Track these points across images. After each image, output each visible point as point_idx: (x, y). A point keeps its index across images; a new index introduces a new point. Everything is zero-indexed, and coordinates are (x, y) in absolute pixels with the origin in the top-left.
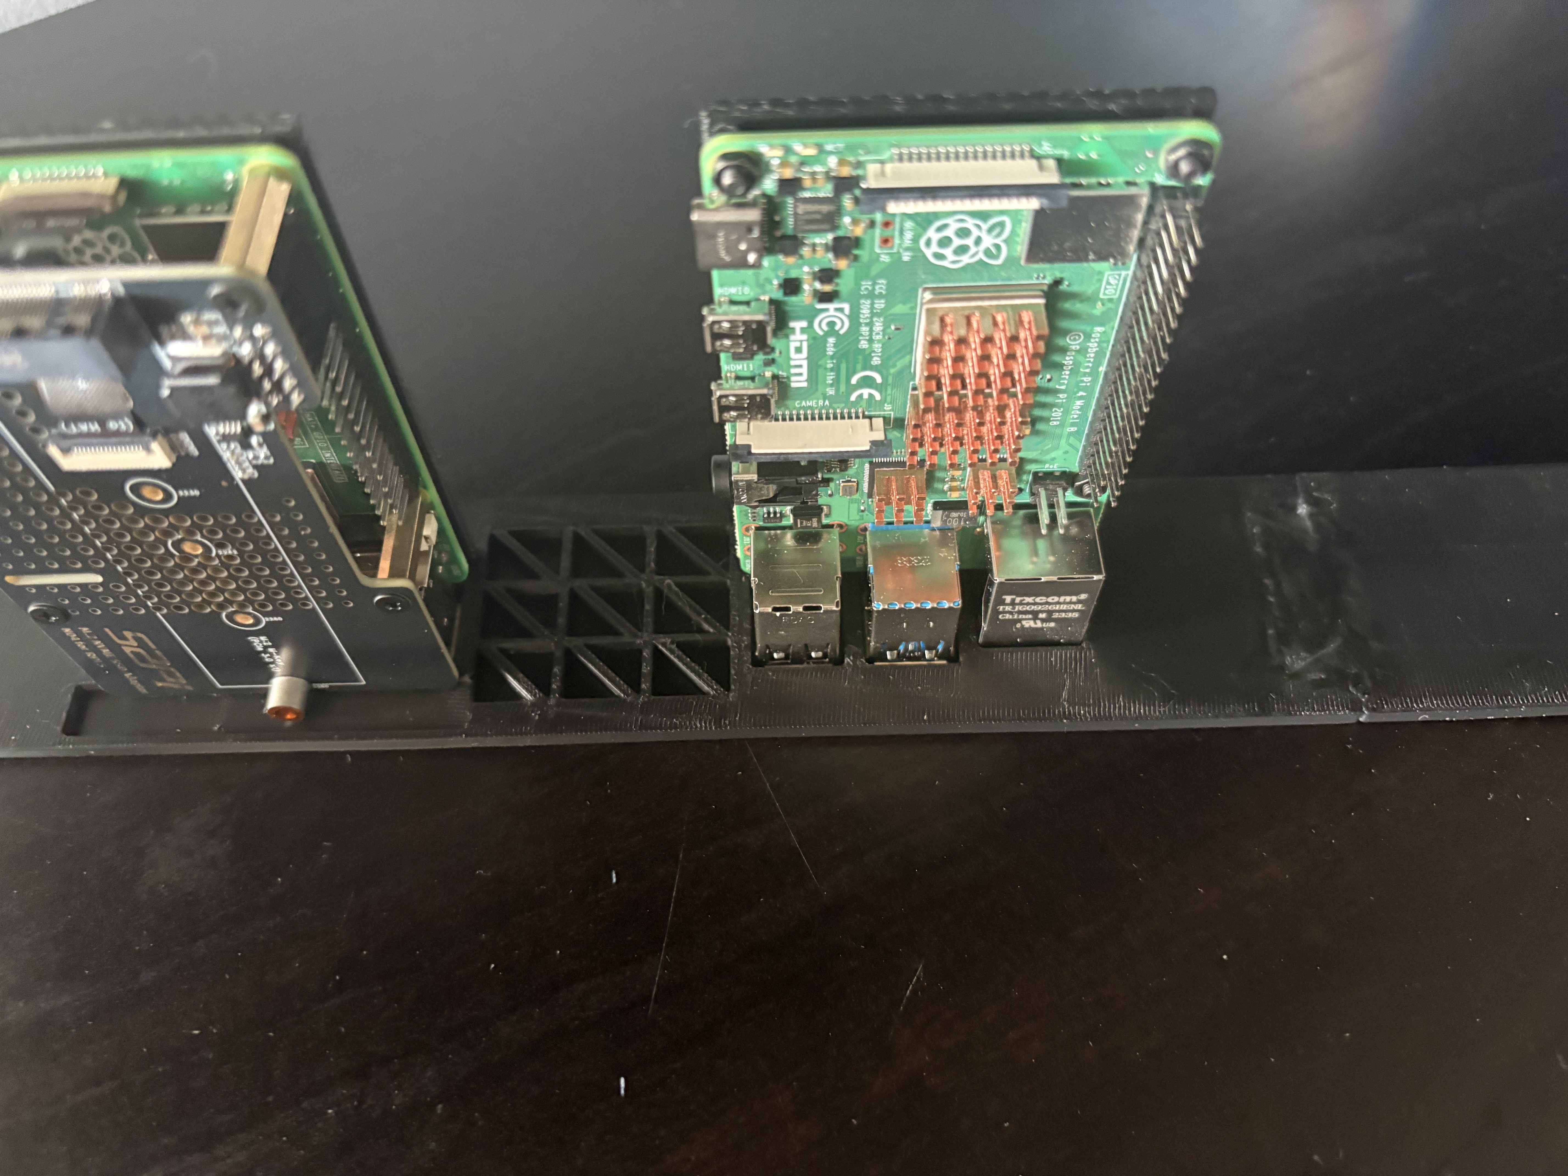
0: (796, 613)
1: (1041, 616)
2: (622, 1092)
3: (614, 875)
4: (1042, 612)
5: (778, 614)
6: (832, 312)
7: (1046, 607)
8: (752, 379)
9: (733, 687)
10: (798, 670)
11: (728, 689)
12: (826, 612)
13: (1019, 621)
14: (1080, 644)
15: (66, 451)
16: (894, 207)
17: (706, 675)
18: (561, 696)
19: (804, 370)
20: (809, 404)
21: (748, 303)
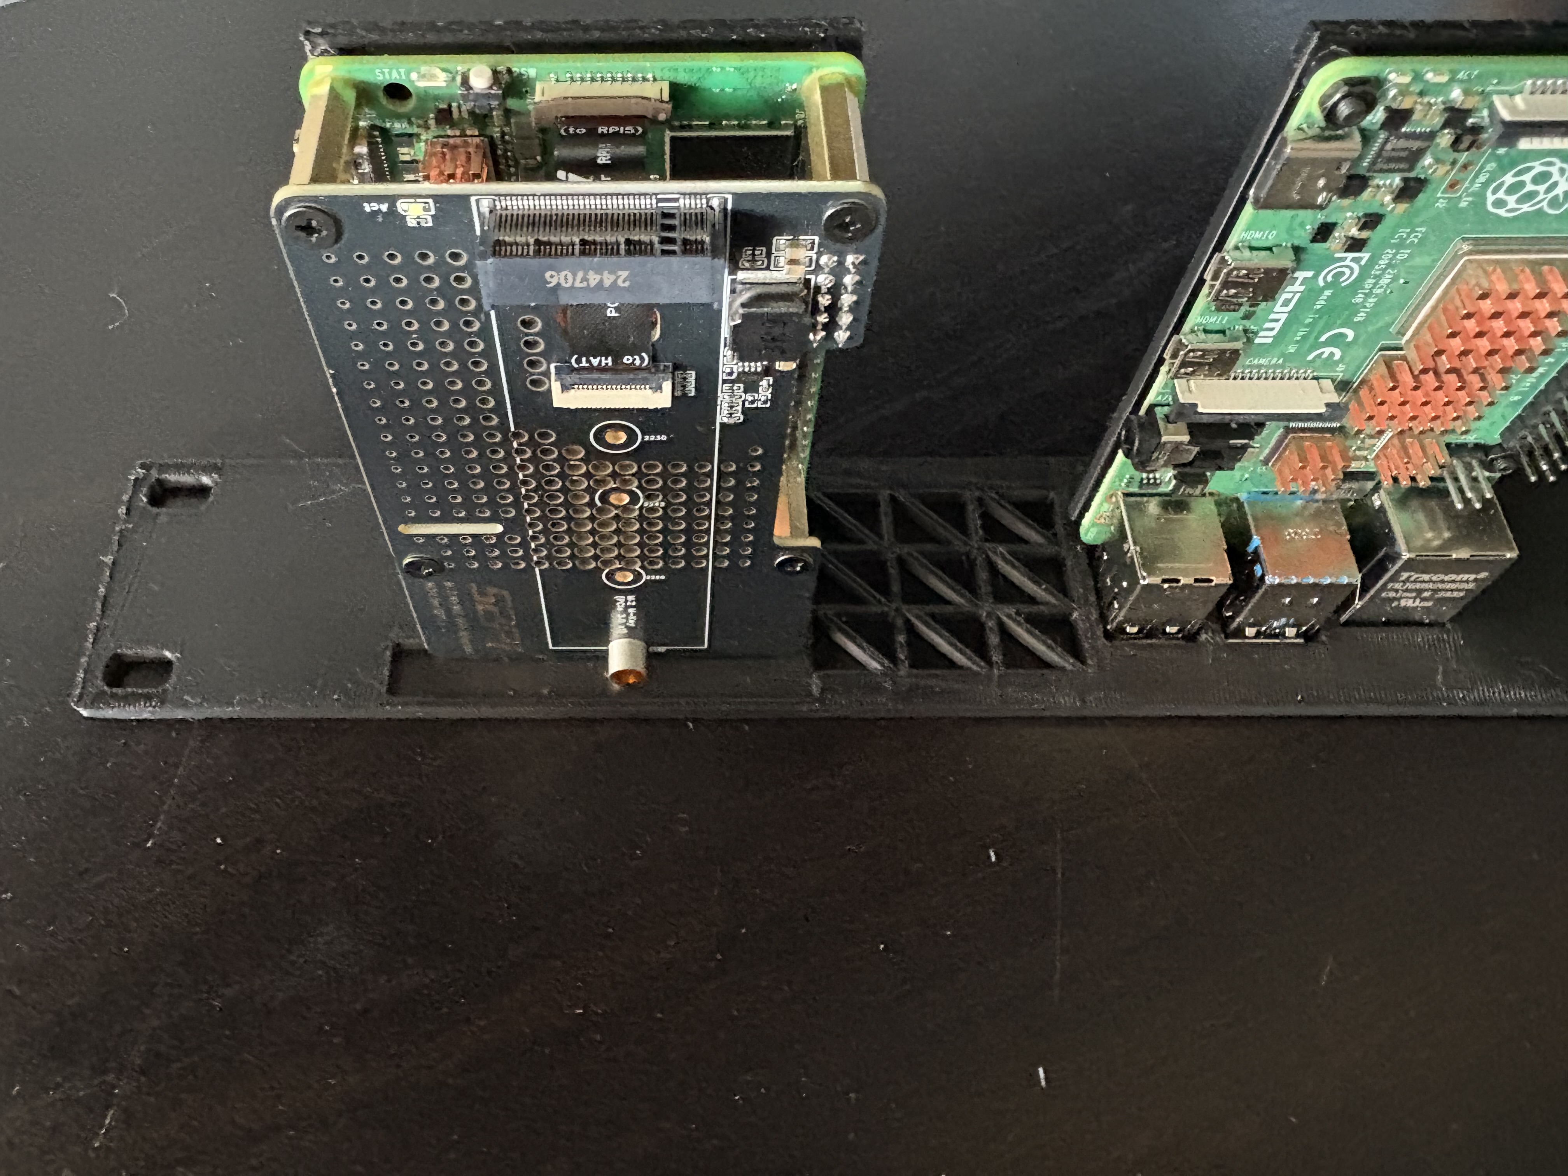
0: (1185, 586)
1: (1426, 594)
2: (1043, 1083)
3: (992, 854)
4: (1426, 590)
5: (1166, 586)
6: (1347, 262)
7: (1431, 586)
8: (1223, 332)
9: (1090, 662)
10: (1151, 645)
11: (1083, 662)
12: (1217, 585)
13: (1399, 599)
14: (1444, 625)
15: (565, 388)
16: (1525, 144)
17: (1059, 649)
18: (912, 666)
19: (1278, 326)
20: (1262, 361)
21: (1270, 249)
